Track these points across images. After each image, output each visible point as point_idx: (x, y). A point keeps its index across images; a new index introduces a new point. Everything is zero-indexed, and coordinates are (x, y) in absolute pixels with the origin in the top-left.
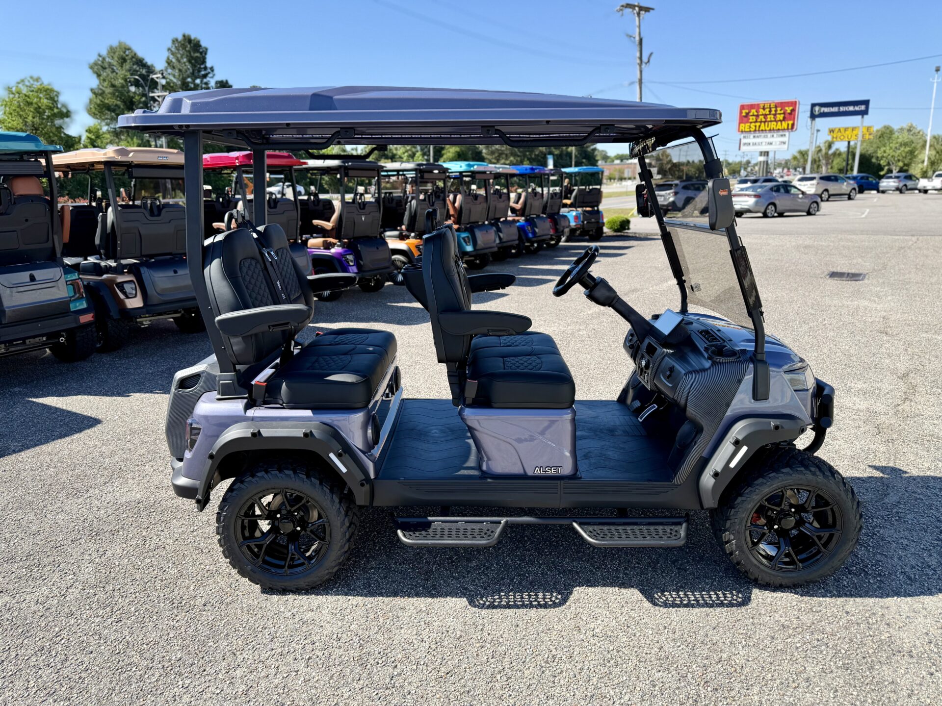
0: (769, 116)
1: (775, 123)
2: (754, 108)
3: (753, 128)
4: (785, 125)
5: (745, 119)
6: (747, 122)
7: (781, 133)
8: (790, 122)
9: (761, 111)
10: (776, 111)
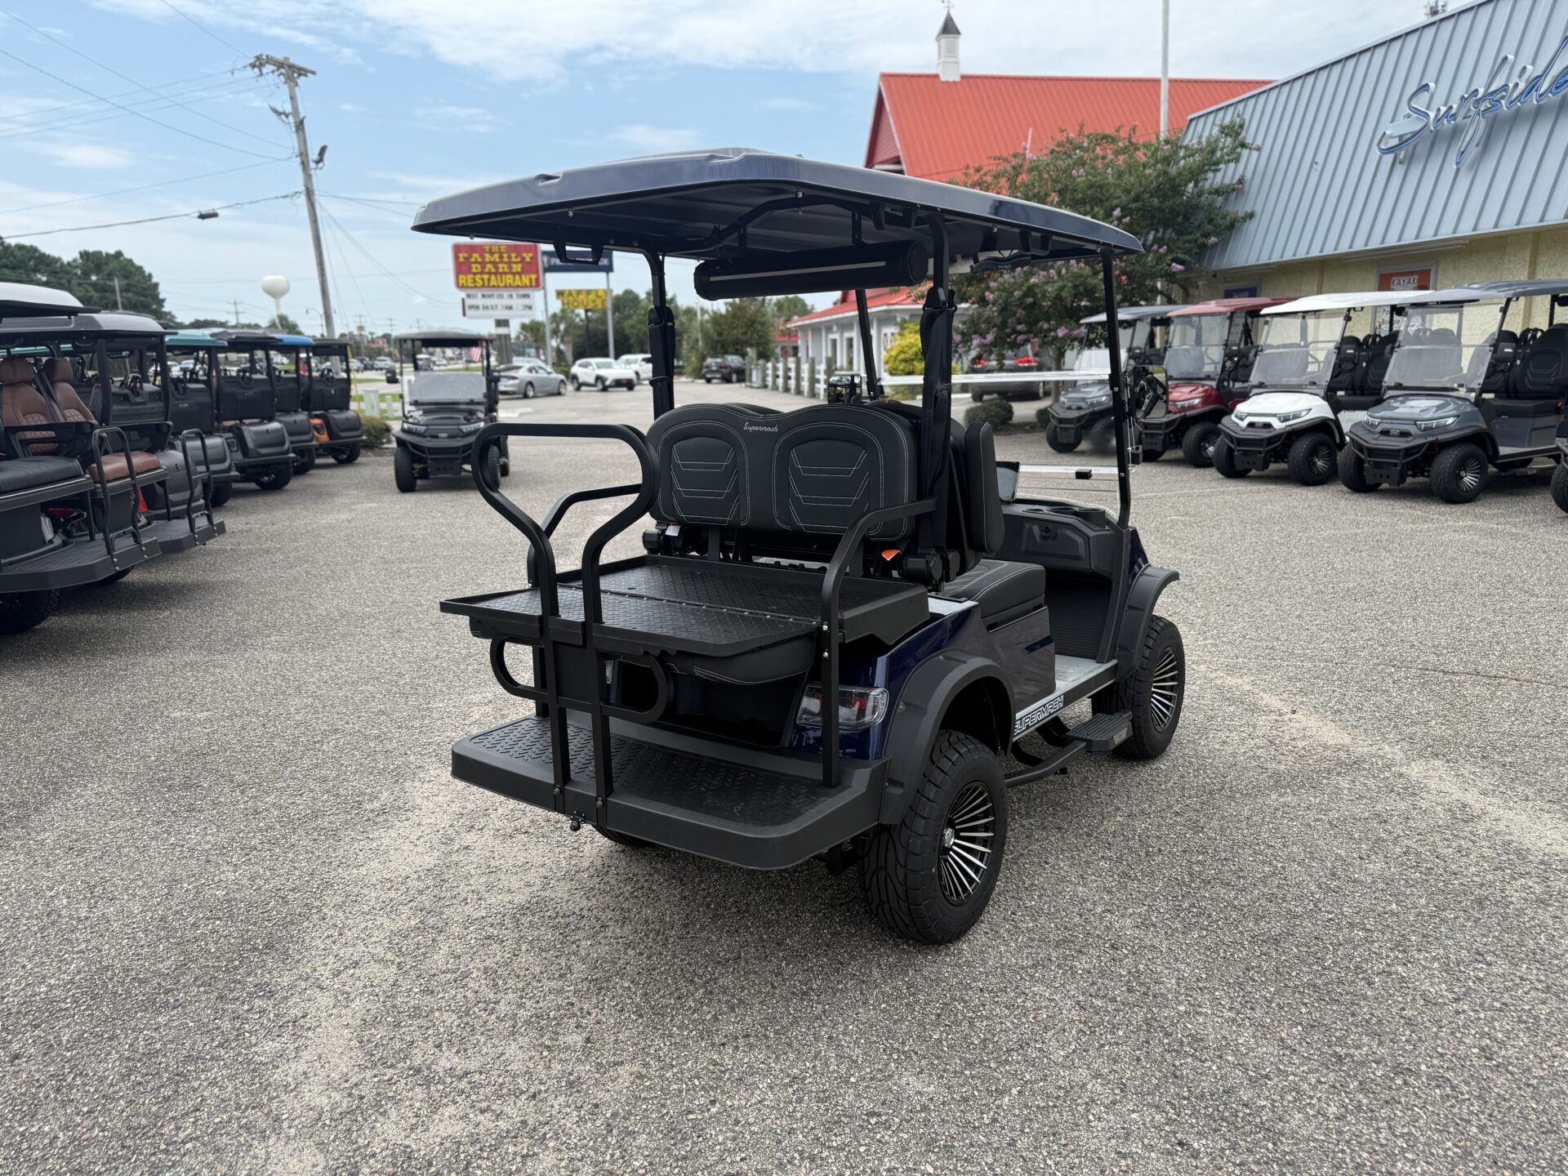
0: (500, 266)
1: (511, 276)
2: (475, 252)
3: (480, 283)
4: (526, 280)
5: (464, 268)
6: (469, 271)
7: (523, 292)
8: (533, 277)
9: (487, 255)
10: (509, 257)
